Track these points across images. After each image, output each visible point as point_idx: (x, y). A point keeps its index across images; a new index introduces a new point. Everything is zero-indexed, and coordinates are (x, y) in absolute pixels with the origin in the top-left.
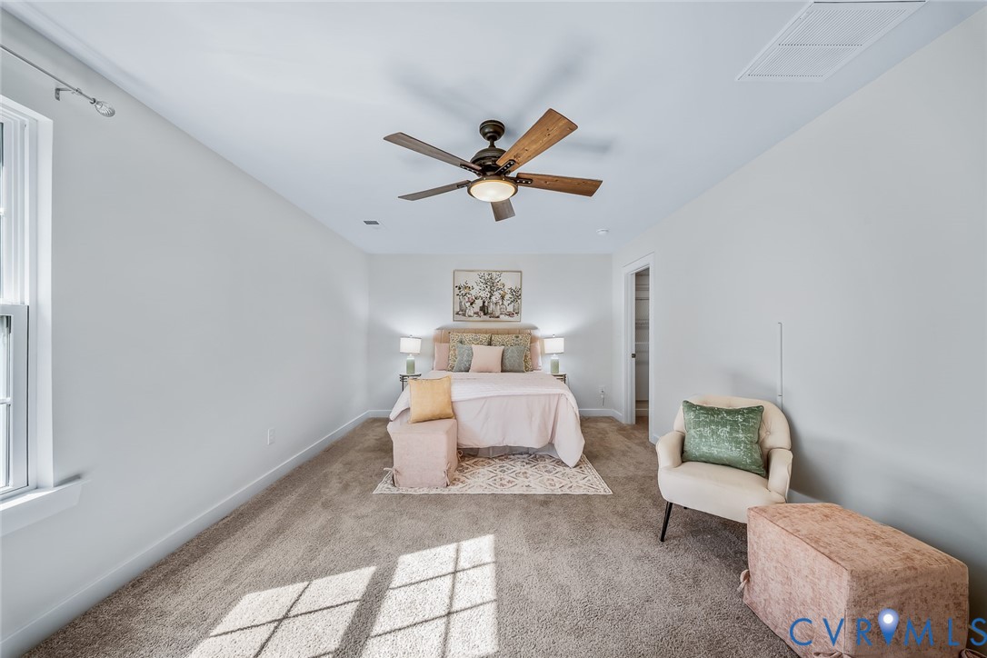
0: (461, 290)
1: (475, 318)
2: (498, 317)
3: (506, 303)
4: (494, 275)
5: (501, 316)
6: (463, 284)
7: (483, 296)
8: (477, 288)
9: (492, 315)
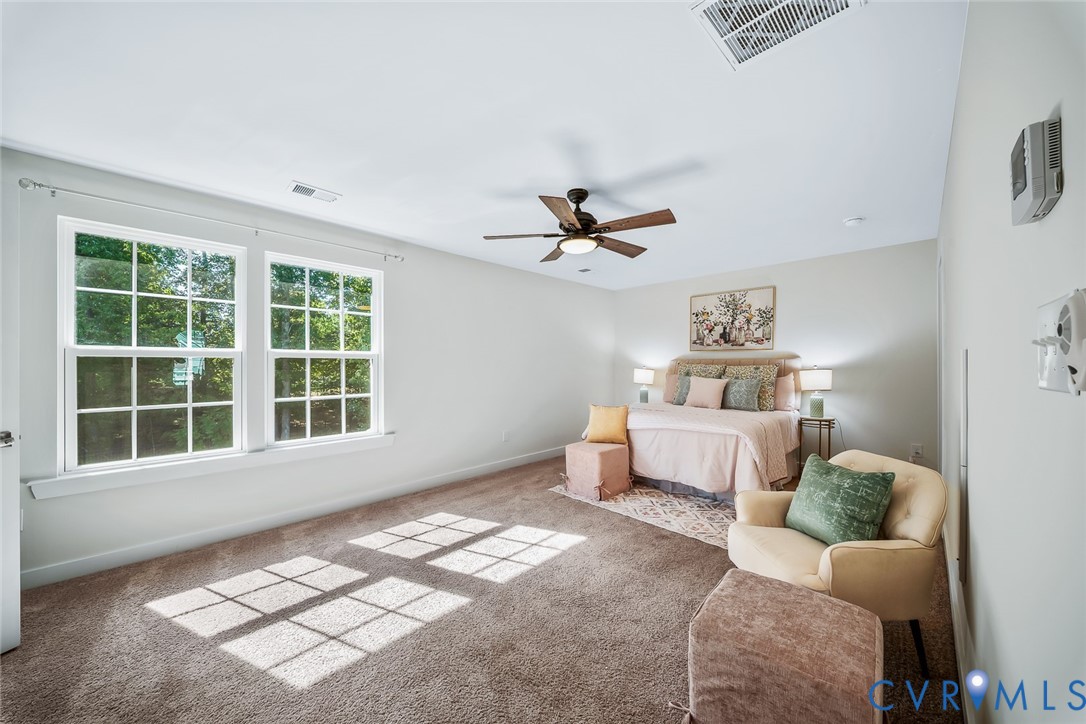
0: (699, 316)
1: (715, 346)
2: (743, 345)
3: (752, 327)
4: (738, 295)
5: (748, 345)
6: (700, 309)
7: (724, 321)
8: (716, 313)
9: (735, 343)
